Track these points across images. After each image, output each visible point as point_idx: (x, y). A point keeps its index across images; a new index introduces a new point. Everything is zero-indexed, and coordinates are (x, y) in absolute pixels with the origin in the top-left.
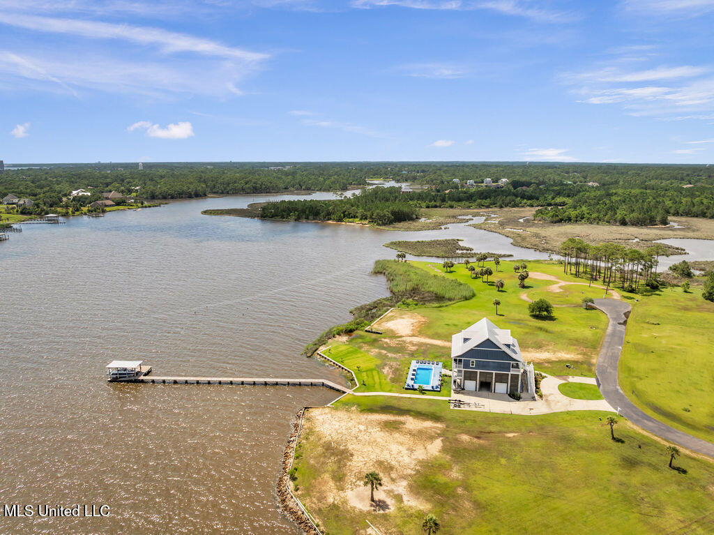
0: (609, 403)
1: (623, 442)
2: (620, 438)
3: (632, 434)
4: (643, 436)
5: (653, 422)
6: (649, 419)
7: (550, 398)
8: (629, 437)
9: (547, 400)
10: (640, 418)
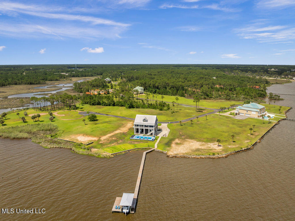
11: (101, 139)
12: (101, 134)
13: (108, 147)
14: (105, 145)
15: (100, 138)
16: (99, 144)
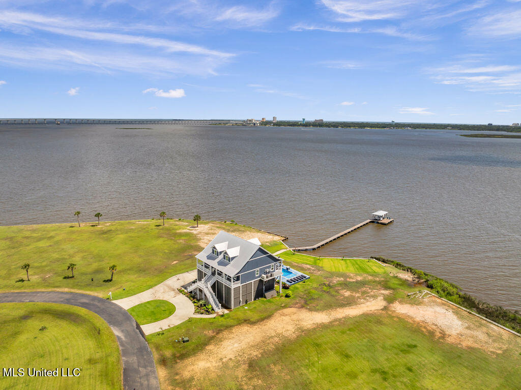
0: (121, 308)
1: (105, 281)
2: (107, 283)
3: (97, 289)
4: (90, 290)
5: (81, 303)
6: (84, 305)
7: (173, 292)
8: (101, 286)
9: (174, 290)
10: (92, 302)
11: (384, 303)
12: (379, 322)
13: (372, 275)
14: (379, 283)
15: (385, 308)
16: (393, 289)
